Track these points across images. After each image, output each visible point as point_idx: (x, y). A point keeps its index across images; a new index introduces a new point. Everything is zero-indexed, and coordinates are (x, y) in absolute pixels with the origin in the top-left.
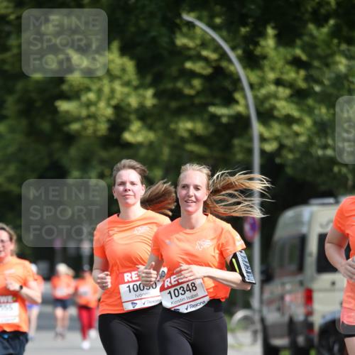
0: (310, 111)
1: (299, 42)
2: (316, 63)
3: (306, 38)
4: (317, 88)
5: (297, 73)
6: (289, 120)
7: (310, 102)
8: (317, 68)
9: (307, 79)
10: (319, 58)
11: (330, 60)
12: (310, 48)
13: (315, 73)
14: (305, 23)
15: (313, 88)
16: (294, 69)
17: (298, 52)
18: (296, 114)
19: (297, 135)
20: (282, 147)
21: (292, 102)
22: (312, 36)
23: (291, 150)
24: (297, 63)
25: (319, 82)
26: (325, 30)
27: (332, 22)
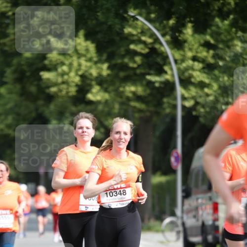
0: (216, 79)
1: (209, 31)
2: (221, 46)
3: (214, 28)
4: (221, 63)
5: (208, 52)
6: (202, 85)
7: (216, 72)
8: (222, 49)
9: (214, 57)
10: (223, 41)
11: (230, 43)
12: (216, 35)
13: (220, 52)
14: (214, 17)
15: (218, 63)
16: (206, 49)
17: (208, 38)
18: (207, 81)
19: (208, 95)
20: (197, 103)
21: (205, 72)
22: (218, 27)
23: (203, 106)
24: (207, 45)
25: (222, 58)
26: (226, 22)
27: (231, 17)
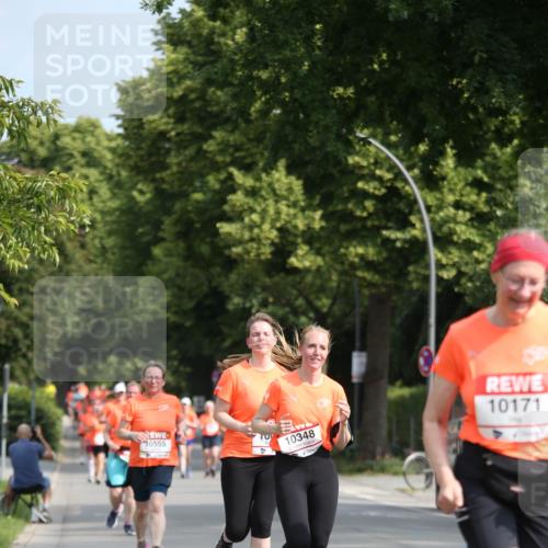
0: (492, 237)
1: (479, 163)
2: (499, 186)
3: (488, 159)
4: (499, 213)
5: (478, 195)
6: (469, 246)
7: (492, 226)
8: (501, 190)
9: (487, 202)
10: (502, 179)
11: (514, 182)
12: (492, 169)
13: (498, 196)
14: (489, 142)
15: (495, 212)
16: (476, 191)
17: (479, 173)
18: (477, 240)
19: (478, 262)
20: (460, 274)
21: (473, 226)
22: (495, 157)
23: (471, 279)
24: (478, 185)
25: (500, 205)
26: (509, 150)
27: (516, 142)
